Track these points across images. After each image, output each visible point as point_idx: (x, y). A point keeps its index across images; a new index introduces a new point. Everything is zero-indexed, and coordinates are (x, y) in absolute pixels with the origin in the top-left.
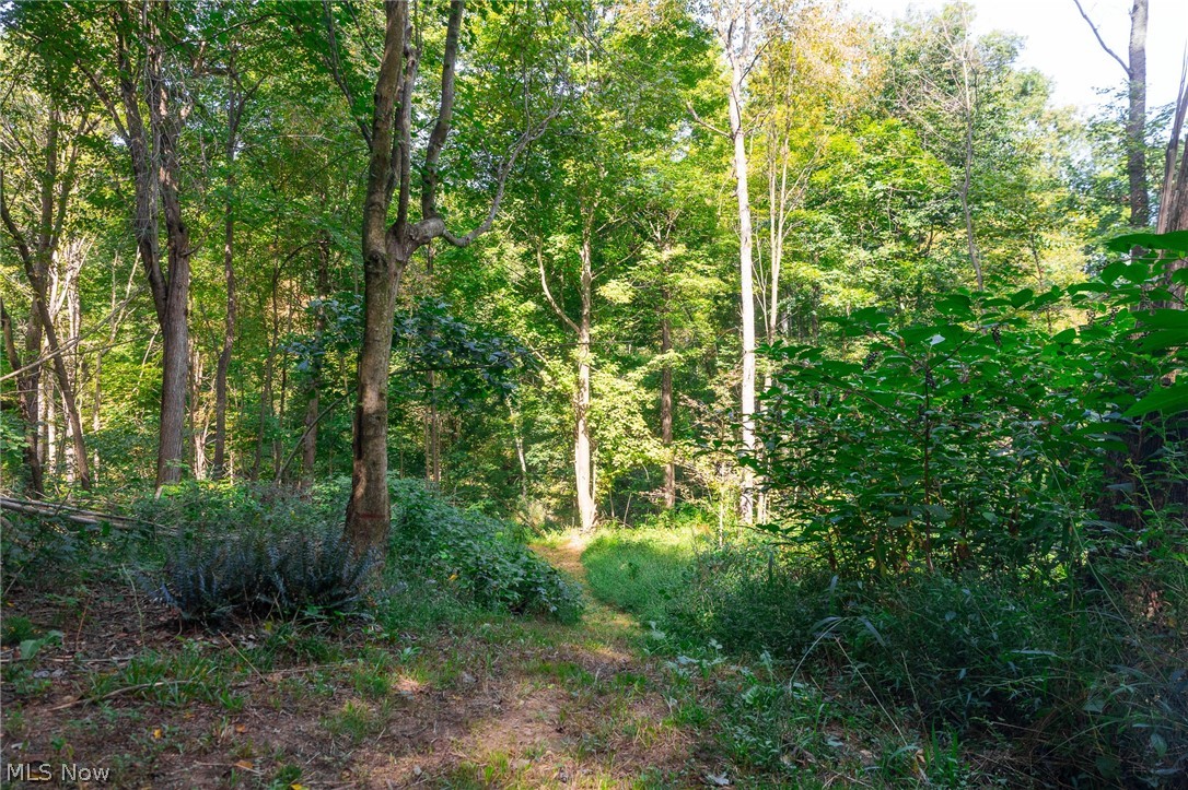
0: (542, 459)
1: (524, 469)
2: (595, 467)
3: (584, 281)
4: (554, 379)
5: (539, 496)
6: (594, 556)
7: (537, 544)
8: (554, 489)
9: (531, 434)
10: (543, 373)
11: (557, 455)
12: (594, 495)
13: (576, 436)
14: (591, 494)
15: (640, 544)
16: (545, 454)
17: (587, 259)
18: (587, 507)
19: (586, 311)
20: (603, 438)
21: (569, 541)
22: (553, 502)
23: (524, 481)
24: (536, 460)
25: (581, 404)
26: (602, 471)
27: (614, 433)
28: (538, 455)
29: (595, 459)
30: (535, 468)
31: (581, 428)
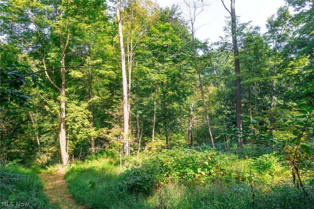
0: (46, 139)
1: (39, 144)
2: (68, 140)
3: (62, 72)
4: (50, 109)
5: (45, 152)
6: (70, 177)
7: (44, 173)
8: (50, 149)
9: (41, 131)
10: (46, 107)
11: (51, 138)
12: (68, 151)
13: (59, 129)
14: (66, 151)
15: (90, 169)
16: (47, 138)
17: (64, 64)
18: (65, 156)
19: (63, 83)
20: (72, 129)
21: (58, 170)
22: (50, 154)
23: (39, 148)
24: (43, 140)
25: (62, 117)
26: (71, 142)
27: (77, 126)
28: (44, 138)
29: (68, 137)
30: (43, 143)
31: (62, 126)
